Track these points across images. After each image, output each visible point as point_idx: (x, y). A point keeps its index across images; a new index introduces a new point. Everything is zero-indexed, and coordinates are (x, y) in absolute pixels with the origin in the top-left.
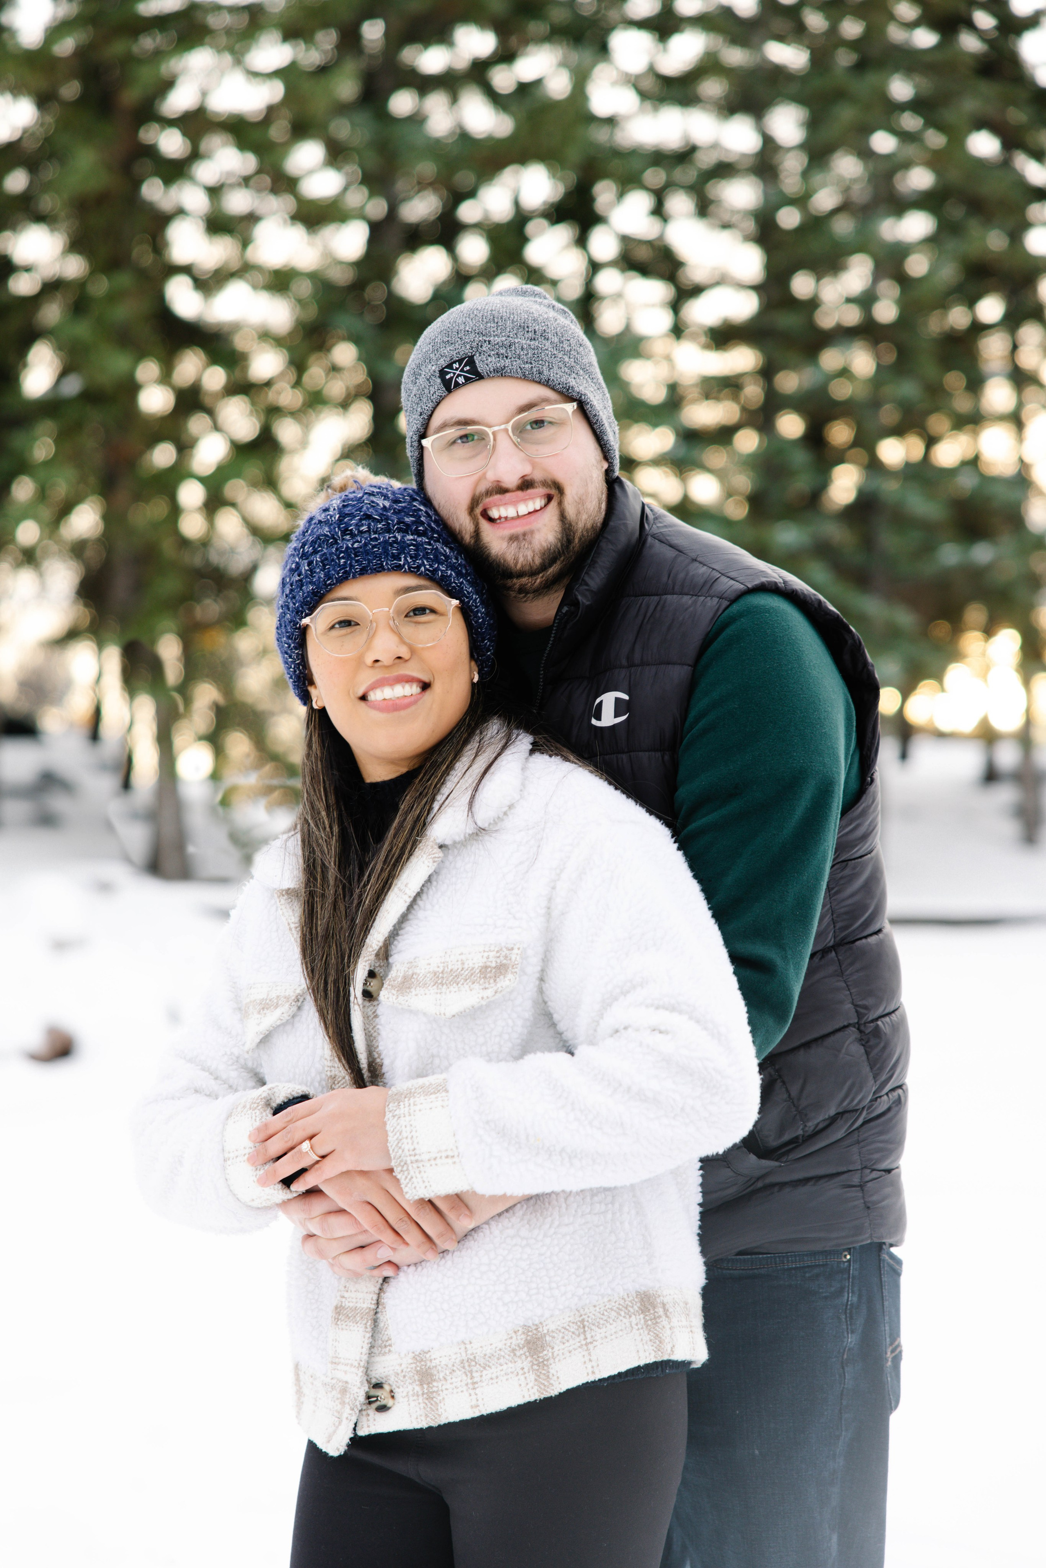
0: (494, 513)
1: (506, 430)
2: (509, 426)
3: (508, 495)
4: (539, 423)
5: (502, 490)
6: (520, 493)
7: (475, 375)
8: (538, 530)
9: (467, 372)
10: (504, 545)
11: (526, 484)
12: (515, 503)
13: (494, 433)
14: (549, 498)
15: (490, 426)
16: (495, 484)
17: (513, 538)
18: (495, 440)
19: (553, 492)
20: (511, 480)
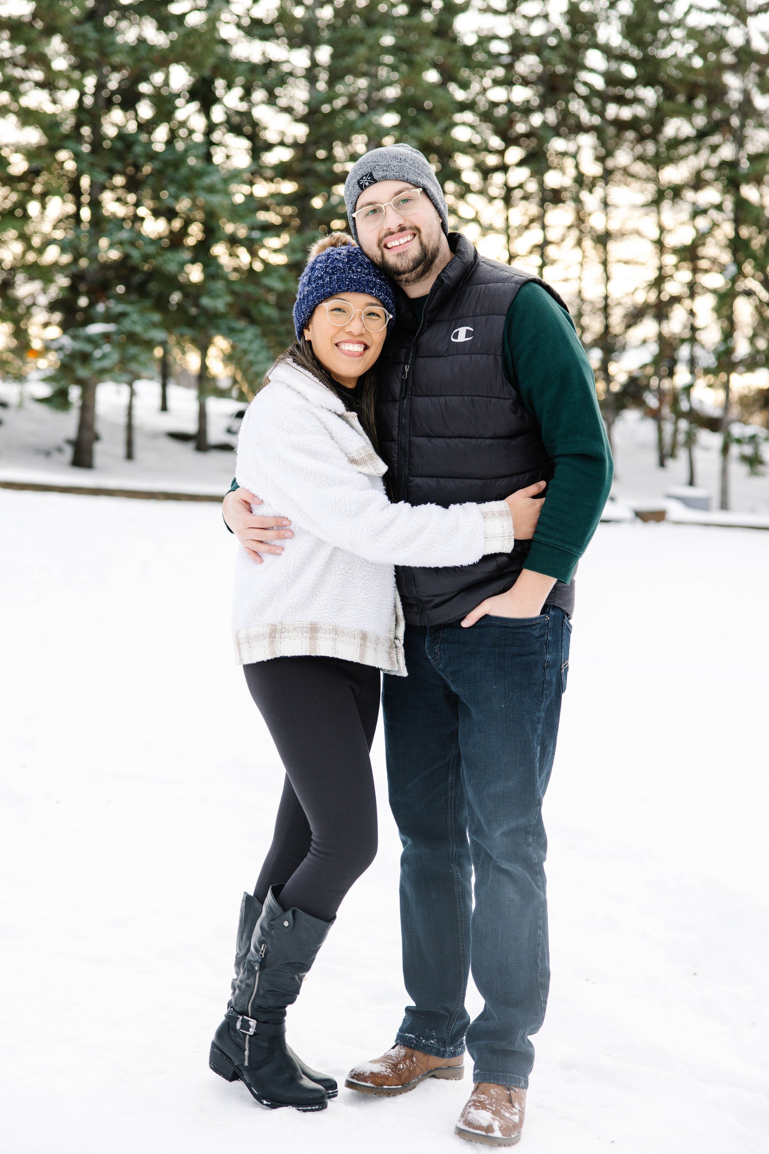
0: (389, 245)
1: (391, 205)
2: (391, 203)
3: (394, 235)
4: (406, 201)
5: (392, 233)
6: (400, 234)
7: (373, 181)
8: (410, 250)
9: (369, 180)
10: (395, 258)
11: (402, 229)
12: (398, 239)
13: (385, 207)
14: (415, 235)
15: (382, 204)
16: (388, 230)
17: (399, 255)
18: (385, 210)
19: (416, 232)
20: (394, 228)
